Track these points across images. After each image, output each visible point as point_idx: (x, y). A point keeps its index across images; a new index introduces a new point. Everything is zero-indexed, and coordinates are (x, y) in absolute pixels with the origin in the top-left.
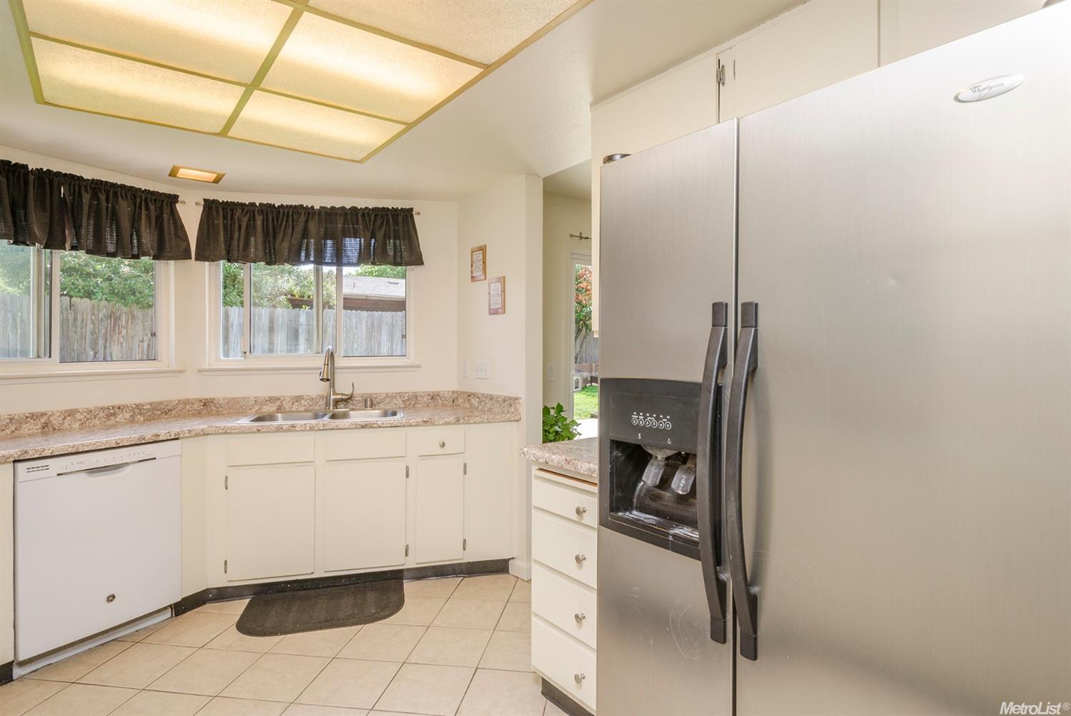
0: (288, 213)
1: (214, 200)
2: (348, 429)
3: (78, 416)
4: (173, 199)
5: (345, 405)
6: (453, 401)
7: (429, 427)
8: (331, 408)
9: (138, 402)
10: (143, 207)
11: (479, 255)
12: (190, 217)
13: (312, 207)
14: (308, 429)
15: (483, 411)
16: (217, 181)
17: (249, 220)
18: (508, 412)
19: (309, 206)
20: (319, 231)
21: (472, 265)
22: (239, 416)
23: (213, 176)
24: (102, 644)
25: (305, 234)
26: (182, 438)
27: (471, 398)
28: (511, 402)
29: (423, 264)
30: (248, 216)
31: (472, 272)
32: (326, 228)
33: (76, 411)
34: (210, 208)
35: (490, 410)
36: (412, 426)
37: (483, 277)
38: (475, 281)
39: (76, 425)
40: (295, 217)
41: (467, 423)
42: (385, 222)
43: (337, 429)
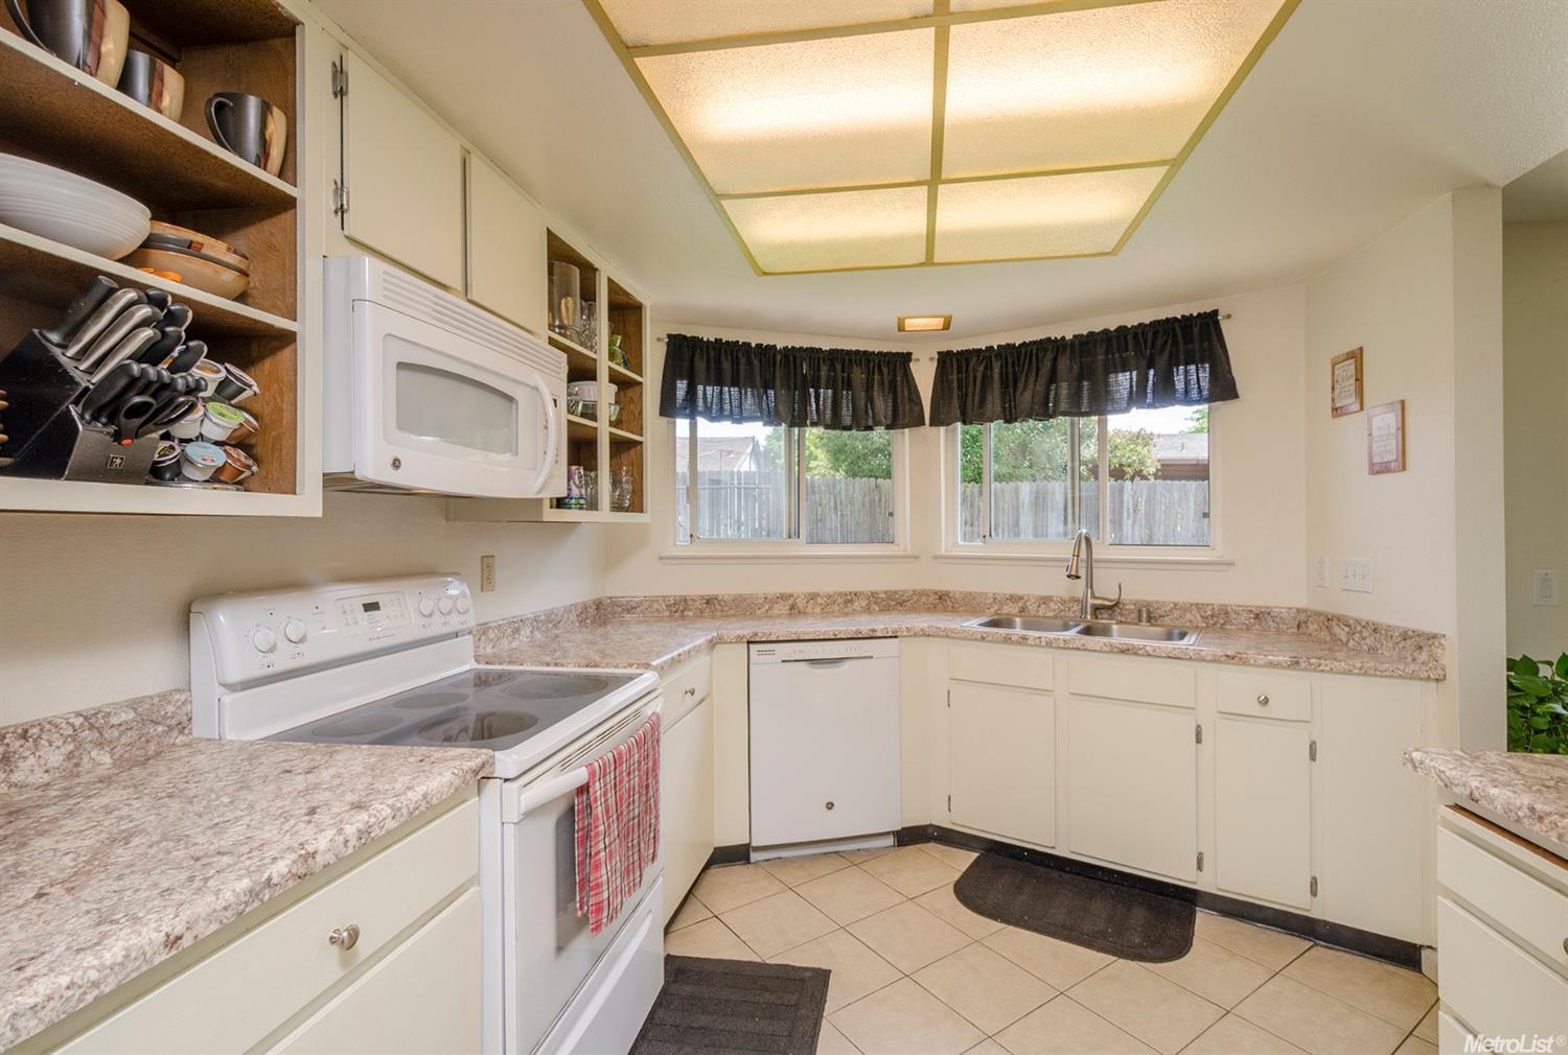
0: (1031, 352)
1: (948, 352)
2: (1100, 651)
3: (820, 600)
4: (906, 358)
5: (1110, 615)
6: (1299, 626)
7: (1237, 667)
8: (1089, 617)
9: (873, 589)
10: (876, 371)
11: (1350, 366)
12: (924, 376)
13: (1063, 338)
14: (1043, 644)
15: (1356, 652)
16: (947, 326)
17: (986, 368)
18: (1414, 660)
19: (1059, 338)
20: (1071, 370)
21: (1333, 388)
22: (972, 616)
23: (938, 323)
24: (826, 854)
25: (1053, 378)
26: (901, 637)
27: (1334, 623)
28: (1420, 641)
29: (1237, 397)
30: (984, 364)
31: (1333, 400)
32: (1081, 363)
33: (818, 595)
34: (944, 362)
35: (1372, 650)
36: (1203, 660)
37: (1356, 407)
38: (1340, 415)
39: (818, 610)
40: (1040, 355)
41: (1315, 670)
42: (1170, 342)
43: (1085, 650)
